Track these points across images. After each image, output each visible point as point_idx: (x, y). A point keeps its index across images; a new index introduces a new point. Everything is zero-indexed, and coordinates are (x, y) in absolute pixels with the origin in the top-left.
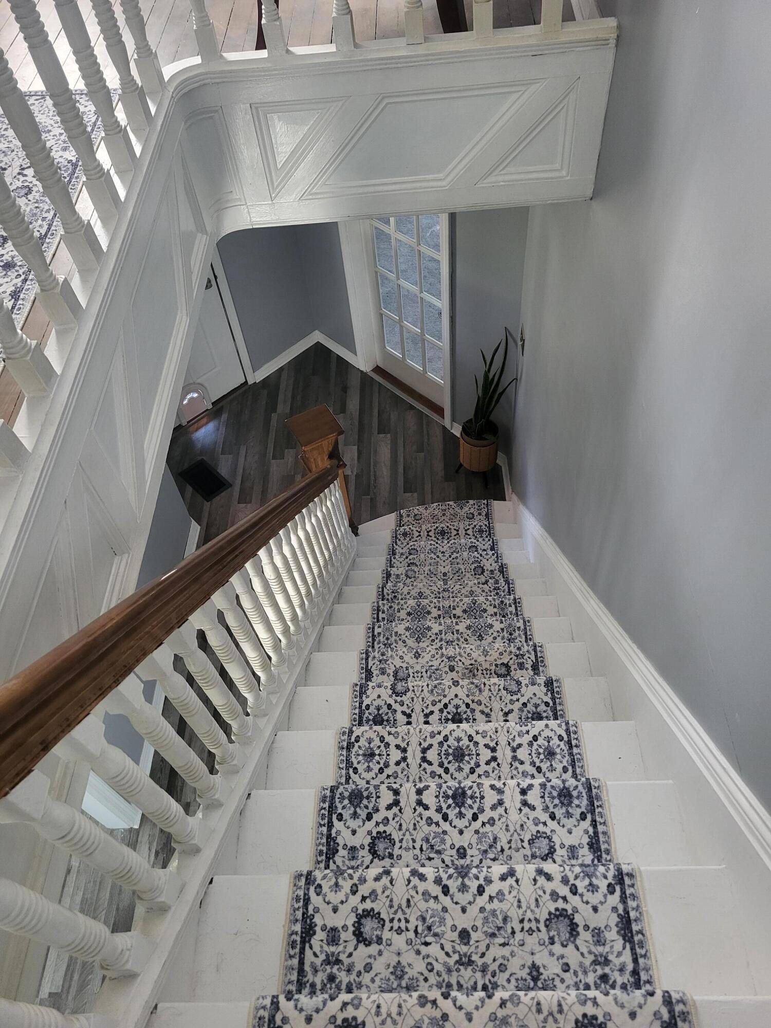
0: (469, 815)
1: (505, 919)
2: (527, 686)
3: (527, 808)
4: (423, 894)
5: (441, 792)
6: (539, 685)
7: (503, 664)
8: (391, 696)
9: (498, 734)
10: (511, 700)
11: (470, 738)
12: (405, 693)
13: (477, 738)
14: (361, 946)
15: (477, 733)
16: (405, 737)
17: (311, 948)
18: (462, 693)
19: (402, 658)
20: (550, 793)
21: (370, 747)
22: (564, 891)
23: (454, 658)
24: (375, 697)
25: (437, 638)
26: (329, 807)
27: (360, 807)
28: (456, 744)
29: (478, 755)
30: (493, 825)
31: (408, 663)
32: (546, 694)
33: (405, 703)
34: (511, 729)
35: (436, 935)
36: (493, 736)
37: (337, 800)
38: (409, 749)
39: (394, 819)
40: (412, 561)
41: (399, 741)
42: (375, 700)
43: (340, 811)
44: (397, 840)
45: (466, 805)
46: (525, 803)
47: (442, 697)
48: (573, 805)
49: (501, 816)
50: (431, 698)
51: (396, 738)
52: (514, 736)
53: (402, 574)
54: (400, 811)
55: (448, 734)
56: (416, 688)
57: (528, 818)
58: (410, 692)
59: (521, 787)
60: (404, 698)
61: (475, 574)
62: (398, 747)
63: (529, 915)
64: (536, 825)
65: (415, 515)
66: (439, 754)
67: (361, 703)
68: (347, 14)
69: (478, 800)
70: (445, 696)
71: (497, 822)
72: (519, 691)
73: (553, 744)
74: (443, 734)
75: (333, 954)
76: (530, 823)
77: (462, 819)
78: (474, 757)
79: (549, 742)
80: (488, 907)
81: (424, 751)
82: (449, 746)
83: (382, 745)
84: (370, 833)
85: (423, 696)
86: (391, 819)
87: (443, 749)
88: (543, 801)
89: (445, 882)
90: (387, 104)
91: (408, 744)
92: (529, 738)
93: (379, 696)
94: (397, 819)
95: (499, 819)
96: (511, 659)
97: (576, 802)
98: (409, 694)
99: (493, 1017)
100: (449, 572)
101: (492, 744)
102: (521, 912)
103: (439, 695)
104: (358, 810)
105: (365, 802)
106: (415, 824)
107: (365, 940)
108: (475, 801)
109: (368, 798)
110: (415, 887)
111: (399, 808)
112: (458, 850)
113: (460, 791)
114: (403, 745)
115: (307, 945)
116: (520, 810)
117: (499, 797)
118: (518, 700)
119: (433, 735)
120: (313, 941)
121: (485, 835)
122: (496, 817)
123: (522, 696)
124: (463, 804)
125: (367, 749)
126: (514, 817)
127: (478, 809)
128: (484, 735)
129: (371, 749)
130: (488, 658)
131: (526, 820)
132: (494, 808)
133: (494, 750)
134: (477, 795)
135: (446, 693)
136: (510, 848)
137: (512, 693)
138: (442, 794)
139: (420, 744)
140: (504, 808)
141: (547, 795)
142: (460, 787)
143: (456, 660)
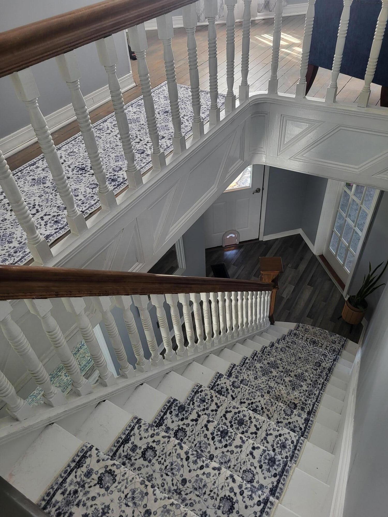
0: (224, 443)
1: (205, 486)
2: (295, 415)
3: (251, 456)
4: (178, 454)
5: (218, 427)
6: (302, 418)
7: (294, 403)
8: (230, 386)
9: (264, 424)
10: (284, 417)
11: (250, 418)
12: (237, 388)
13: (254, 420)
14: (142, 459)
15: (255, 418)
16: (222, 401)
17: (124, 447)
18: (263, 402)
19: (248, 375)
20: (266, 456)
21: (204, 398)
22: (237, 491)
23: (272, 388)
24: (224, 382)
25: (272, 378)
26: (169, 406)
27: (181, 413)
28: (242, 417)
29: (249, 427)
30: (231, 454)
31: (250, 379)
32: (303, 424)
33: (235, 392)
34: (271, 425)
35: (173, 473)
36: (261, 423)
37: (174, 405)
38: (221, 408)
39: (191, 426)
40: (289, 346)
41: (218, 402)
42: (222, 383)
43: (172, 410)
44: (188, 435)
45: (225, 439)
46: (251, 453)
47: (253, 398)
48: (273, 467)
49: (238, 452)
50: (247, 396)
51: (218, 400)
52: (271, 429)
53: (279, 348)
54: (196, 424)
55: (241, 411)
56: (243, 388)
57: (249, 461)
58: (240, 388)
59: (254, 445)
60: (236, 390)
61: (315, 365)
62: (216, 404)
63: (216, 490)
64: (251, 466)
65: (306, 329)
66: (232, 417)
67: (216, 382)
68: (334, 88)
69: (231, 440)
70: (254, 399)
71: (234, 454)
72: (290, 415)
73: (287, 443)
74: (239, 410)
75: (130, 455)
76: (249, 463)
77: (220, 443)
78: (247, 427)
79: (286, 441)
80: (201, 476)
81: (227, 412)
82: (238, 416)
83: (210, 399)
84: (179, 426)
85: (244, 393)
86: (190, 425)
87: (235, 416)
88: (260, 457)
89: (189, 455)
90: (341, 129)
91: (221, 405)
92: (278, 433)
93: (225, 383)
94: (193, 427)
95: (236, 453)
96: (299, 403)
97: (276, 467)
98: (239, 389)
99: (165, 507)
100: (302, 358)
101: (258, 426)
102: (213, 487)
103: (252, 396)
104: (180, 414)
105: (184, 412)
106: (199, 434)
107: (145, 457)
108: (230, 439)
109: (186, 411)
110: (176, 450)
111: (196, 423)
112: (210, 455)
113: (226, 431)
114: (219, 404)
115: (123, 445)
116: (248, 455)
117: (241, 444)
118: (288, 419)
119: (234, 408)
120: (126, 445)
121: (226, 456)
122: (235, 452)
123: (291, 418)
124: (224, 437)
125: (203, 398)
126: (243, 456)
127: (230, 443)
128: (257, 420)
129: (205, 399)
130: (288, 397)
131: (248, 461)
132: (236, 447)
133: (258, 429)
134: (233, 437)
135: (255, 398)
136: (234, 468)
137: (286, 415)
138: (217, 428)
139: (227, 408)
140: (241, 450)
141: (264, 456)
142: (227, 430)
143: (273, 389)
